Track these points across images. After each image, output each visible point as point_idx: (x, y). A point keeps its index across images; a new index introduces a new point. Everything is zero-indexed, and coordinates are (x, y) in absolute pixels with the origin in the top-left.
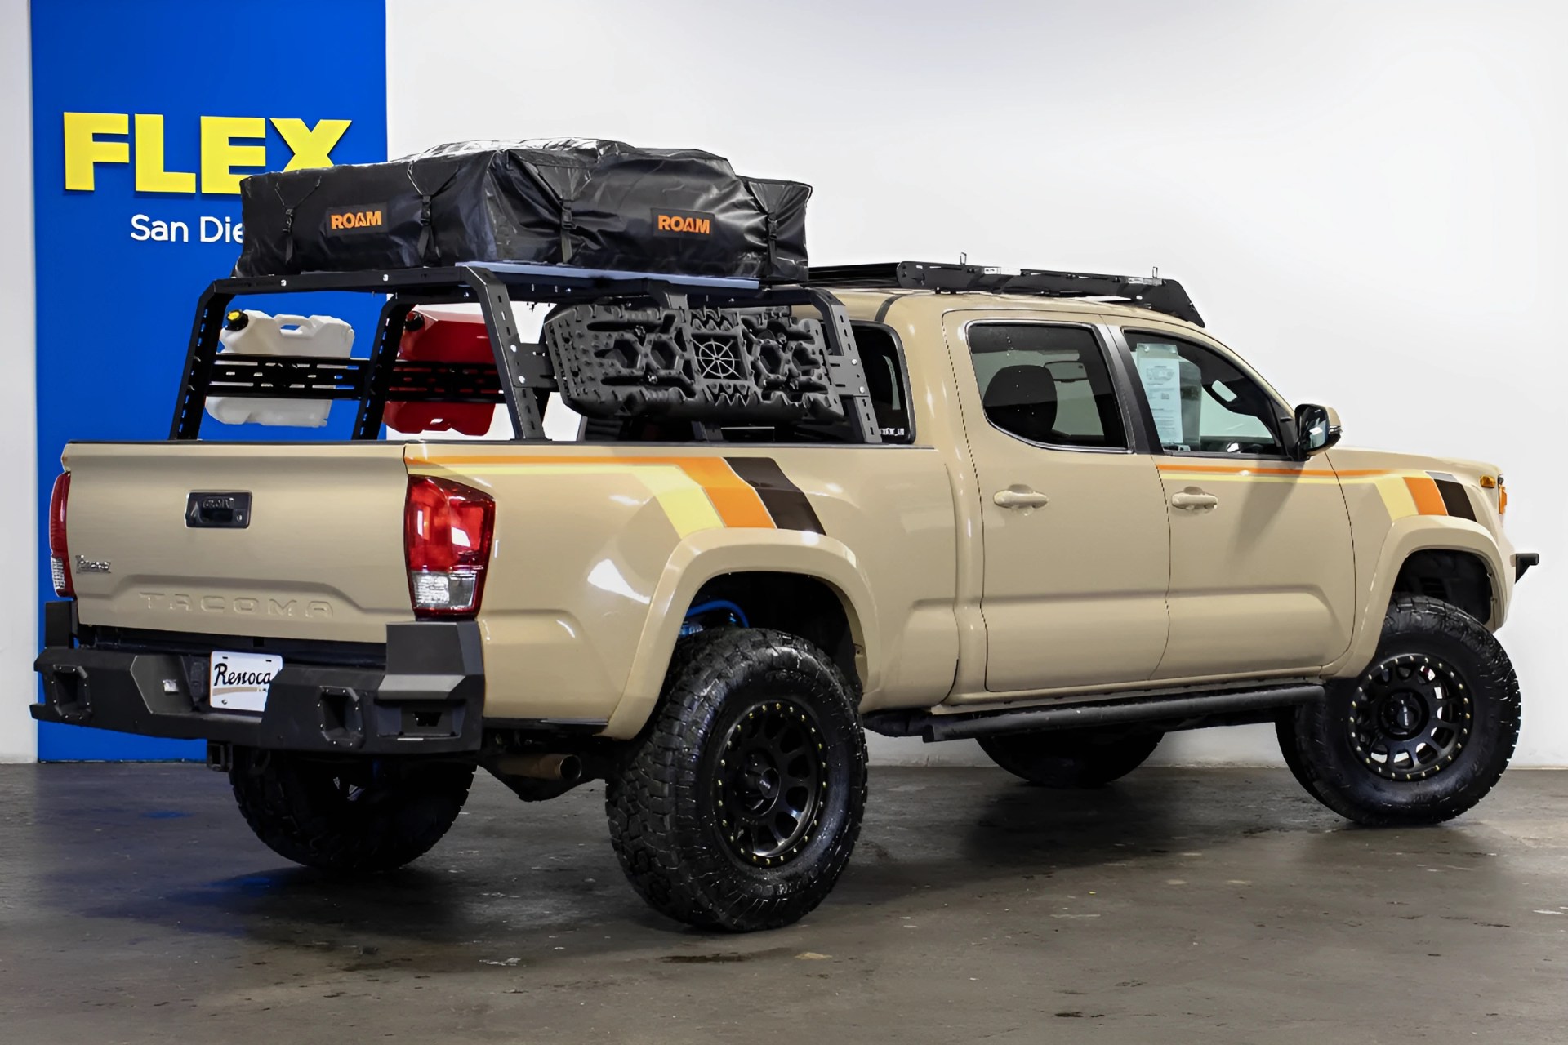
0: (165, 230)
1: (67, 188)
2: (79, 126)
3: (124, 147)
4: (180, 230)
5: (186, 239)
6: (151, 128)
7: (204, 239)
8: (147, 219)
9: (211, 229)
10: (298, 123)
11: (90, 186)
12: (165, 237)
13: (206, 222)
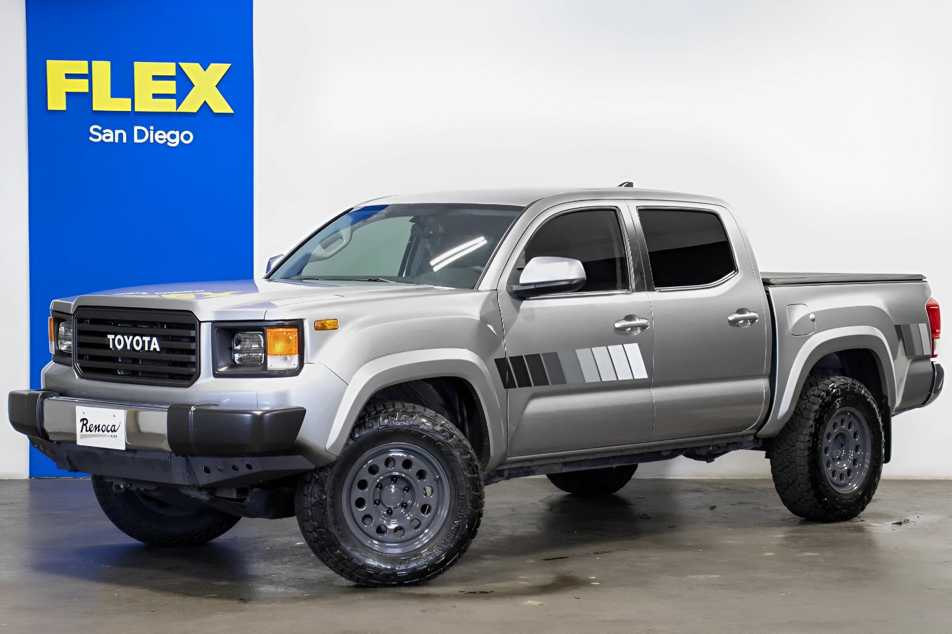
0: (111, 135)
1: (49, 109)
2: (56, 69)
3: (86, 82)
4: (121, 135)
5: (125, 141)
6: (102, 70)
7: (136, 140)
8: (100, 128)
9: (141, 134)
10: (197, 66)
11: (64, 108)
12: (111, 140)
13: (138, 130)
